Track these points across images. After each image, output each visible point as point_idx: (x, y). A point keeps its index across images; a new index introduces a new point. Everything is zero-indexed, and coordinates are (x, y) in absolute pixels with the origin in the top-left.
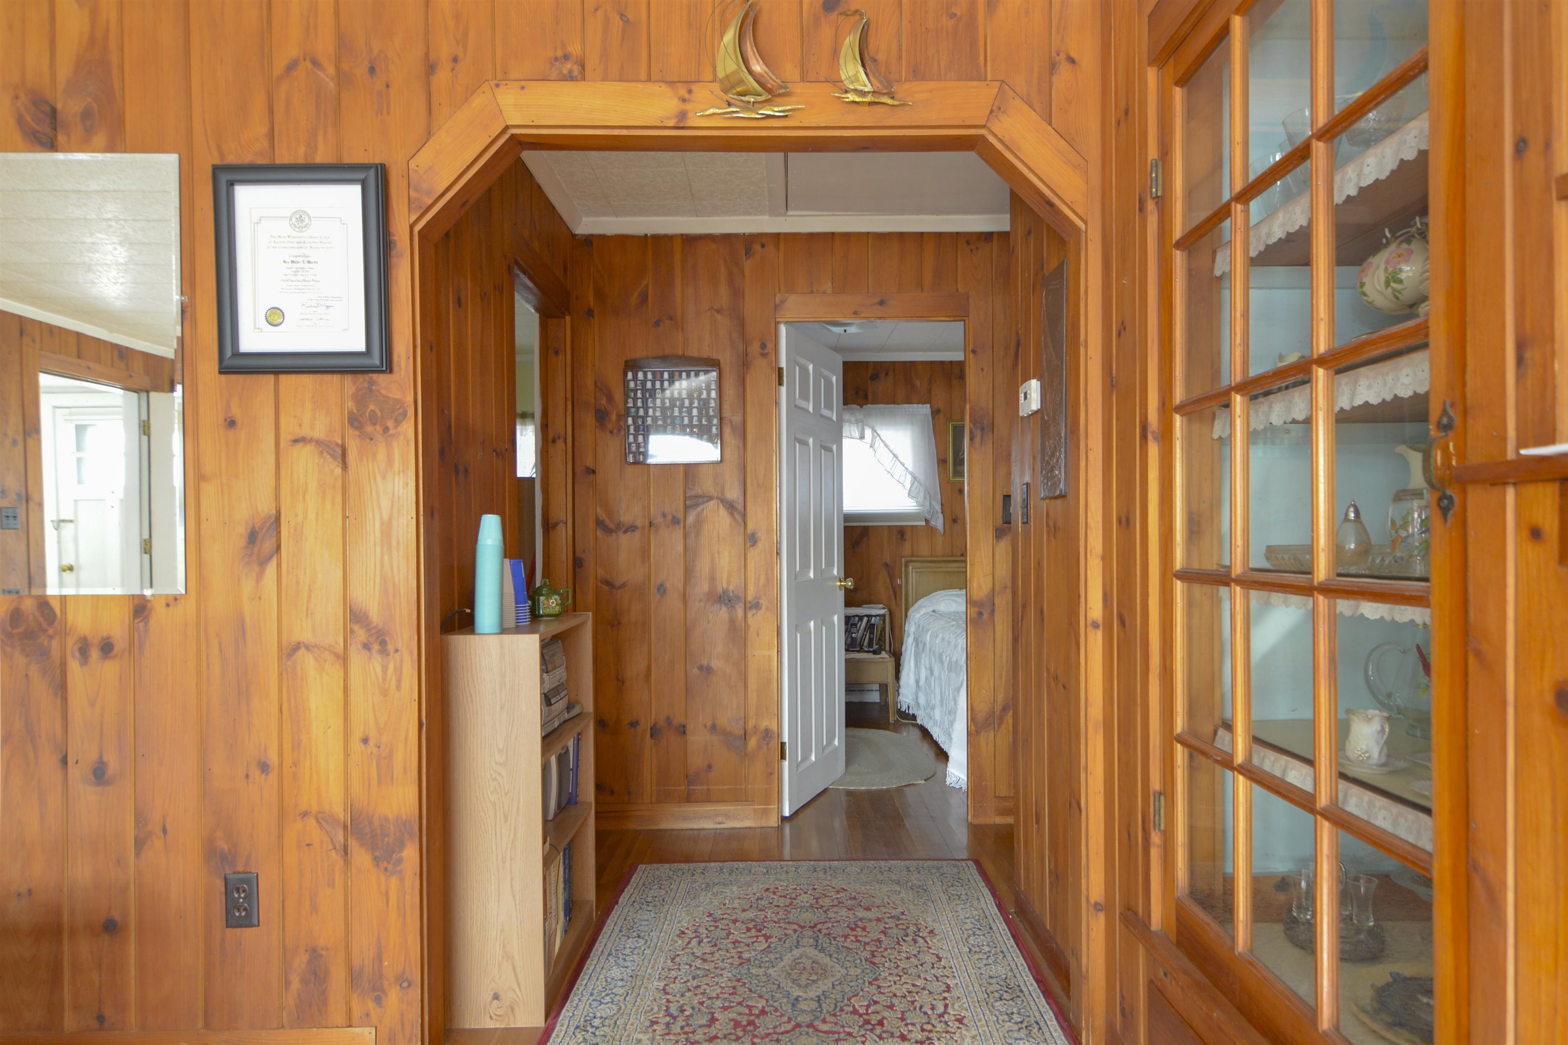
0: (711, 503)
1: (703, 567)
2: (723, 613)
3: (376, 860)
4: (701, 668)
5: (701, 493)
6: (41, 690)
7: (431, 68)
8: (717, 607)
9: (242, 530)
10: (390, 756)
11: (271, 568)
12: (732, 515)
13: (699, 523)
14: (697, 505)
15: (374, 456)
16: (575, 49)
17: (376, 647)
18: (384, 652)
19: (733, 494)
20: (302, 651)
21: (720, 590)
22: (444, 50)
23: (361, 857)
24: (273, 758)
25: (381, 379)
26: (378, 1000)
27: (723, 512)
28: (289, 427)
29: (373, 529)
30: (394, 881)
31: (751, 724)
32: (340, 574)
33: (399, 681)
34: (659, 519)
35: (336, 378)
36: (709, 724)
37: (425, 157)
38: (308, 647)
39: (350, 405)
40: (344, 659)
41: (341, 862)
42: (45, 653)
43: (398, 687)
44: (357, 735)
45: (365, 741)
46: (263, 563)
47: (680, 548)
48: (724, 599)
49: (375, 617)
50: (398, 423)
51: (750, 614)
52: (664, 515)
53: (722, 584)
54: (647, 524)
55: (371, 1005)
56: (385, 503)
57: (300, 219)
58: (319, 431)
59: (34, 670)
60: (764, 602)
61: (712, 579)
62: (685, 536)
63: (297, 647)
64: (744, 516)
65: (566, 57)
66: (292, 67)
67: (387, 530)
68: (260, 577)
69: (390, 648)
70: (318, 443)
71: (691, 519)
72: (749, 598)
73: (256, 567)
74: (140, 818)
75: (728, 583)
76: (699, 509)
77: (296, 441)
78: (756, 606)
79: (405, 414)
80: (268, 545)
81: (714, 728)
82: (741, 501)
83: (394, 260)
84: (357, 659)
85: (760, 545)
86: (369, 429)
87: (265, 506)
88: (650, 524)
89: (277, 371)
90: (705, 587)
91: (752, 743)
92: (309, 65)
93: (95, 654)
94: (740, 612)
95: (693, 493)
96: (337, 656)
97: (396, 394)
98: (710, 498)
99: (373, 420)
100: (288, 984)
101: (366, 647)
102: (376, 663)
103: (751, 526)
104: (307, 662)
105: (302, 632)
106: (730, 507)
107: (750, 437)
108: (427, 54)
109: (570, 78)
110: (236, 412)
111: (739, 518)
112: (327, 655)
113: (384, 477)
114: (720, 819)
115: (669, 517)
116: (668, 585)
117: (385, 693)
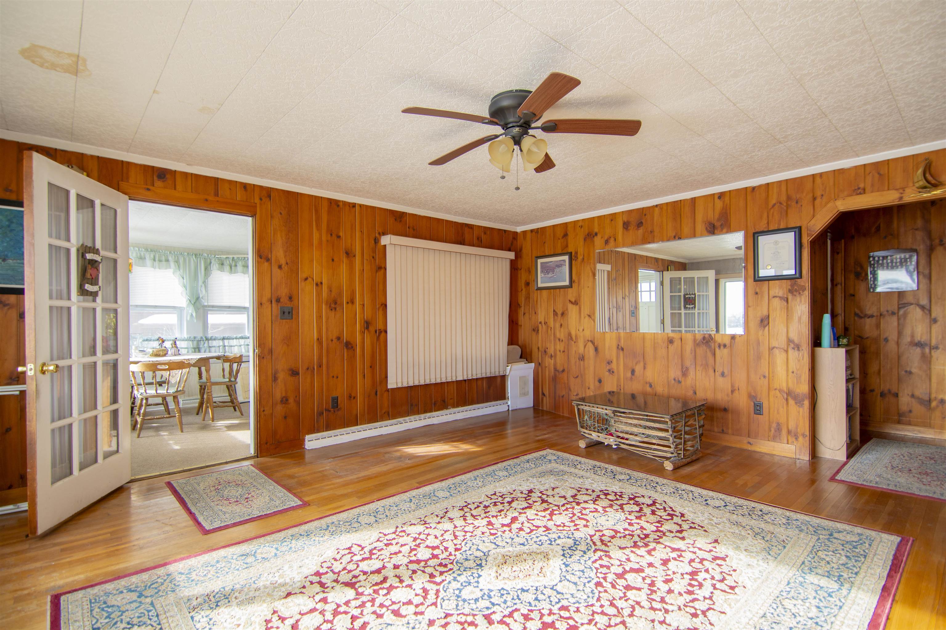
0: (912, 306)
1: (907, 331)
2: (918, 350)
3: (796, 403)
4: (906, 371)
5: (906, 302)
6: (709, 354)
7: (814, 199)
8: (914, 348)
9: (759, 319)
10: (800, 377)
11: (767, 328)
12: (923, 311)
13: (905, 315)
14: (904, 307)
15: (796, 300)
16: (862, 186)
17: (796, 349)
18: (798, 350)
19: (924, 301)
20: (775, 349)
21: (916, 341)
22: (818, 193)
23: (791, 402)
24: (767, 375)
25: (799, 280)
26: (796, 439)
27: (918, 310)
28: (772, 293)
29: (796, 318)
30: (801, 410)
31: (933, 396)
32: (786, 330)
33: (803, 358)
34: (885, 313)
35: (785, 281)
36: (910, 394)
37: (813, 222)
38: (776, 348)
39: (789, 287)
40: (787, 351)
41: (785, 402)
42: (710, 347)
43: (803, 359)
44: (791, 370)
45: (793, 372)
46: (764, 327)
47: (896, 324)
48: (919, 344)
49: (796, 341)
50: (803, 291)
51: (933, 351)
52: (888, 311)
53: (918, 338)
54: (879, 314)
55: (794, 440)
56: (799, 312)
57: (776, 243)
58: (780, 294)
59: (708, 350)
60: (941, 346)
61: (912, 336)
62: (898, 319)
63: (774, 348)
64: (930, 311)
65: (859, 188)
66: (774, 205)
67: (800, 319)
68: (763, 331)
69: (800, 349)
70: (780, 297)
71: (901, 312)
72: (932, 344)
73: (763, 328)
74: (732, 386)
75: (921, 338)
76: (906, 309)
77: (774, 297)
78: (937, 348)
79: (805, 289)
80: (766, 322)
81: (913, 396)
82: (928, 305)
83: (803, 250)
84: (790, 351)
85: (939, 323)
86: (795, 293)
87: (765, 313)
88: (881, 315)
89: (769, 280)
90: (909, 339)
91: (934, 404)
92: (779, 204)
93: (722, 347)
94: (927, 350)
95: (903, 302)
96: (785, 350)
97: (803, 284)
98: (912, 304)
99: (796, 291)
100: (770, 431)
101: (793, 348)
102: (796, 353)
103: (933, 315)
104: (776, 351)
105: (774, 343)
106: (923, 308)
107: (933, 279)
108: (813, 196)
109: (860, 194)
110: (758, 290)
111: (927, 312)
112: (782, 350)
113: (799, 305)
114: (916, 432)
115: (890, 312)
116: (889, 338)
117: (799, 361)
